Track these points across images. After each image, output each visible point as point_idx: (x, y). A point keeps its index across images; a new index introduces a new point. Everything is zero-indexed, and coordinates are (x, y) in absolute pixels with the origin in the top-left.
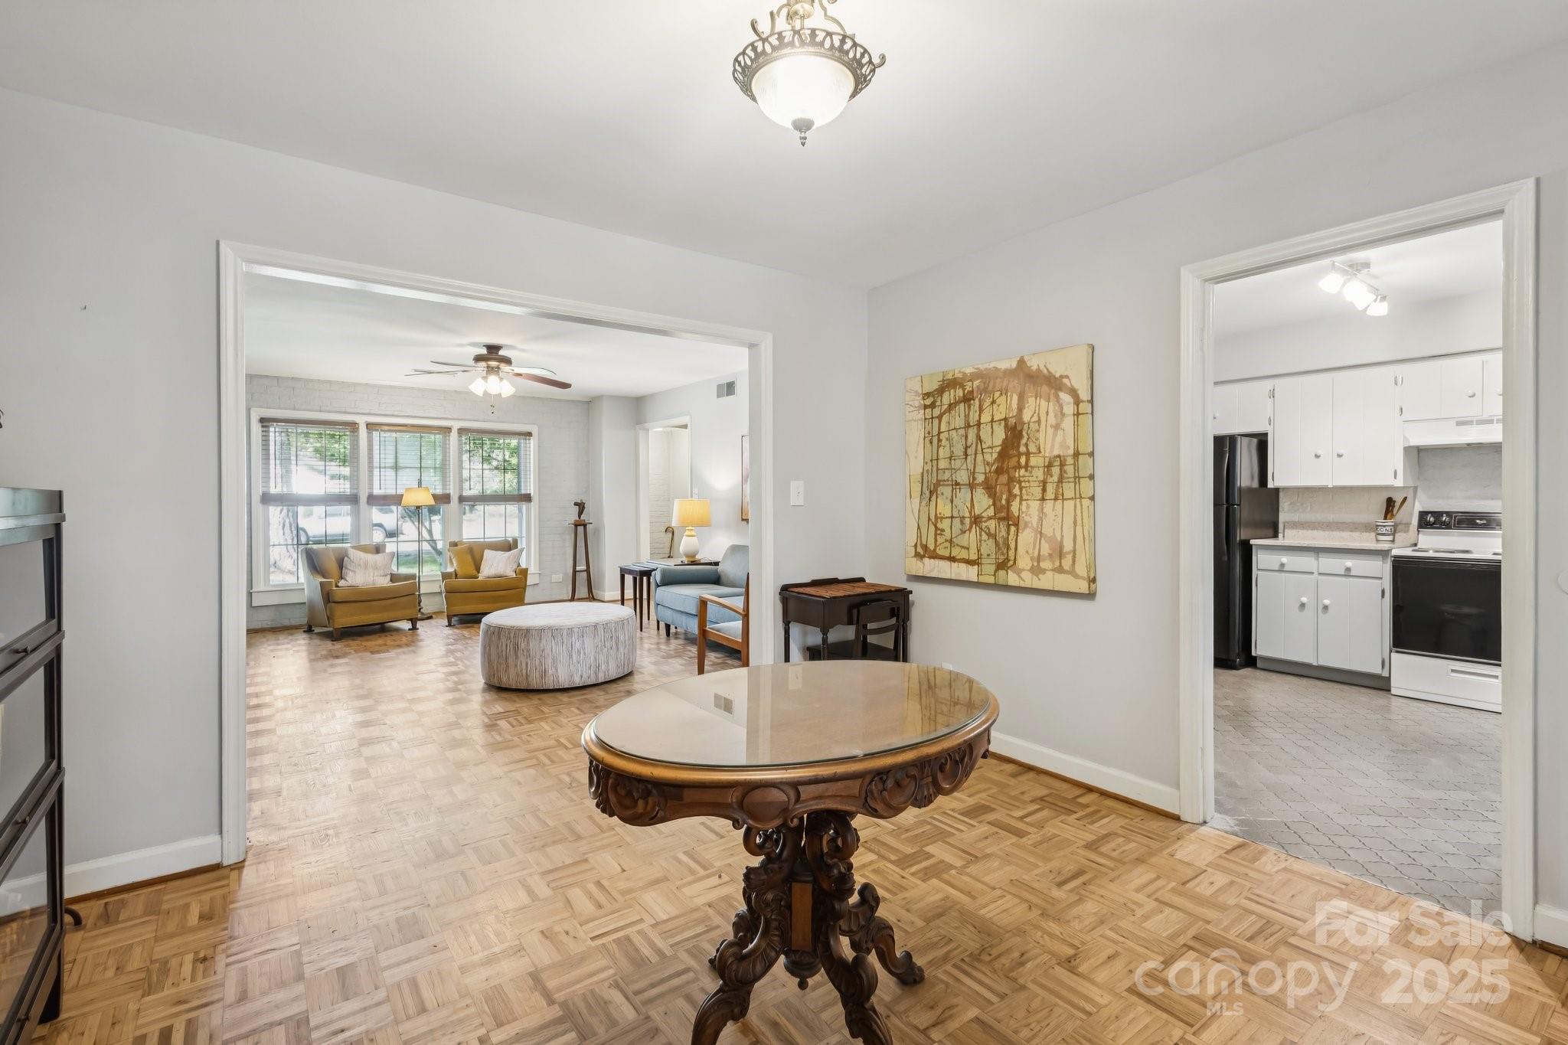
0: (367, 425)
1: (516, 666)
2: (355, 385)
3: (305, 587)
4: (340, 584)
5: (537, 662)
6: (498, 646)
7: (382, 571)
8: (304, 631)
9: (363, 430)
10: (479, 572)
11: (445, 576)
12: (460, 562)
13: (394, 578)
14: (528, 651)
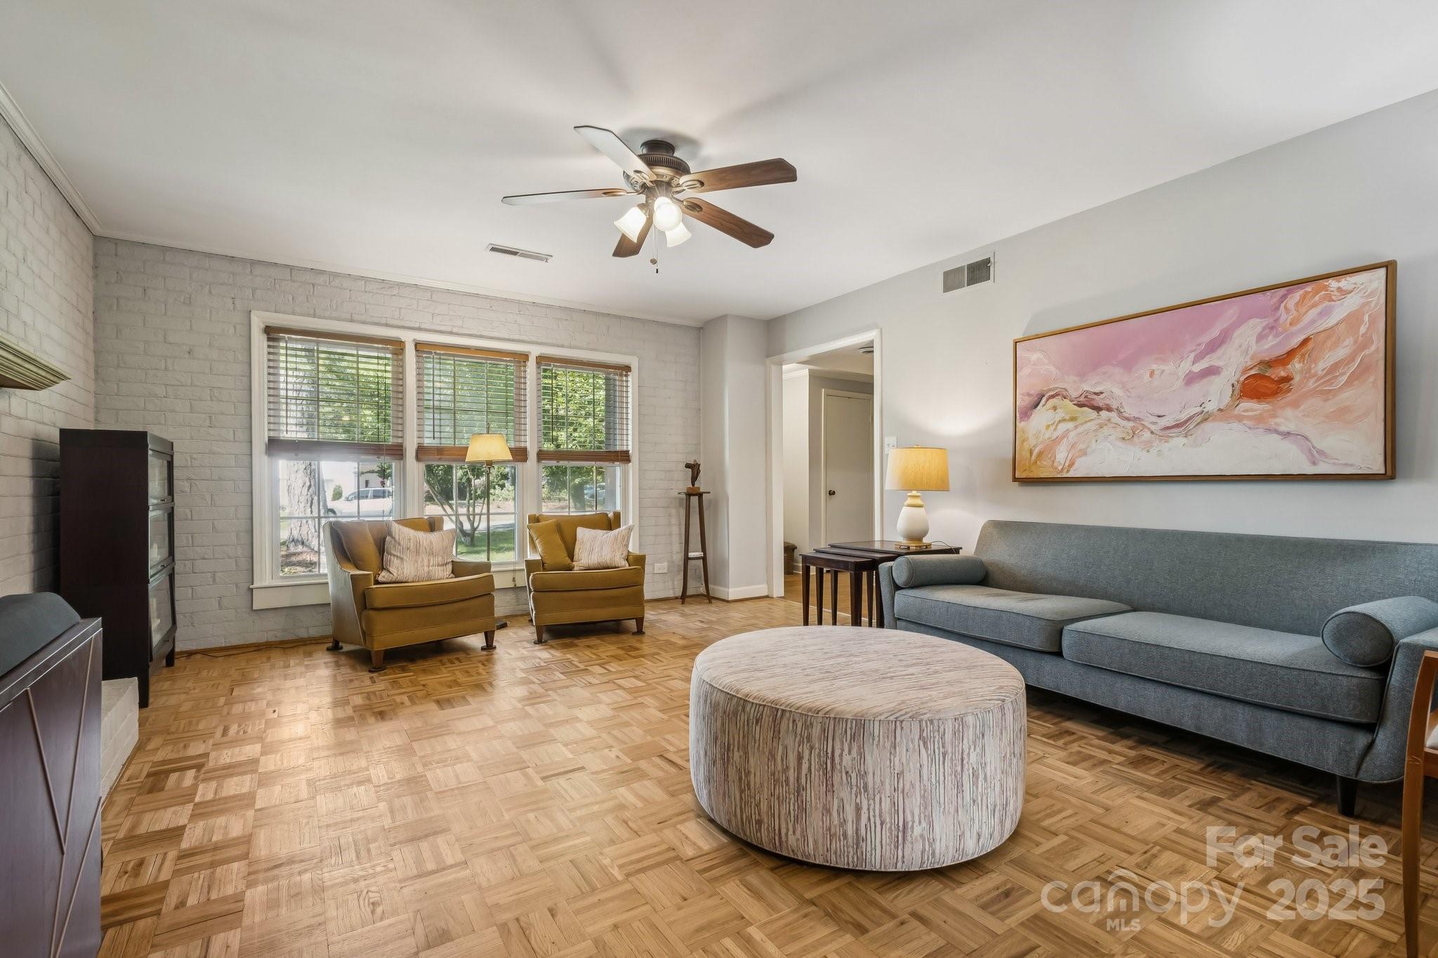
0: (416, 345)
1: (827, 810)
2: (401, 285)
3: (329, 580)
4: (380, 579)
5: (886, 804)
6: (772, 756)
7: (440, 559)
8: (328, 649)
9: (410, 353)
10: (572, 560)
11: (531, 566)
12: (546, 544)
13: (458, 569)
14: (862, 775)
